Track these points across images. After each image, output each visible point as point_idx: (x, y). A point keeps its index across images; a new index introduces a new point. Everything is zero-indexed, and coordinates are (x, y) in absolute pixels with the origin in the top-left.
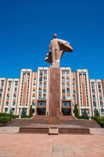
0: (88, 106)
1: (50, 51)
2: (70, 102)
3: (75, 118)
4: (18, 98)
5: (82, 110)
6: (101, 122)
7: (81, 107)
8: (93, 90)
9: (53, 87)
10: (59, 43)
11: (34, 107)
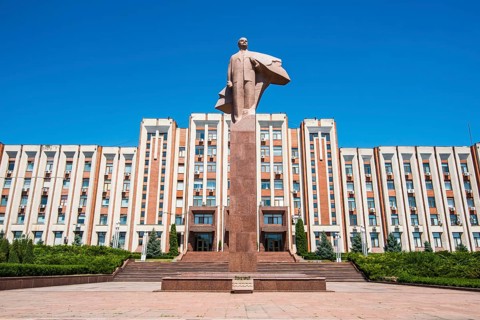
0: (335, 223)
1: (230, 84)
2: (283, 213)
3: (297, 257)
4: (134, 205)
5: (317, 234)
6: (365, 266)
7: (314, 229)
8: (350, 180)
9: (240, 181)
10: (253, 63)
11: (180, 229)
